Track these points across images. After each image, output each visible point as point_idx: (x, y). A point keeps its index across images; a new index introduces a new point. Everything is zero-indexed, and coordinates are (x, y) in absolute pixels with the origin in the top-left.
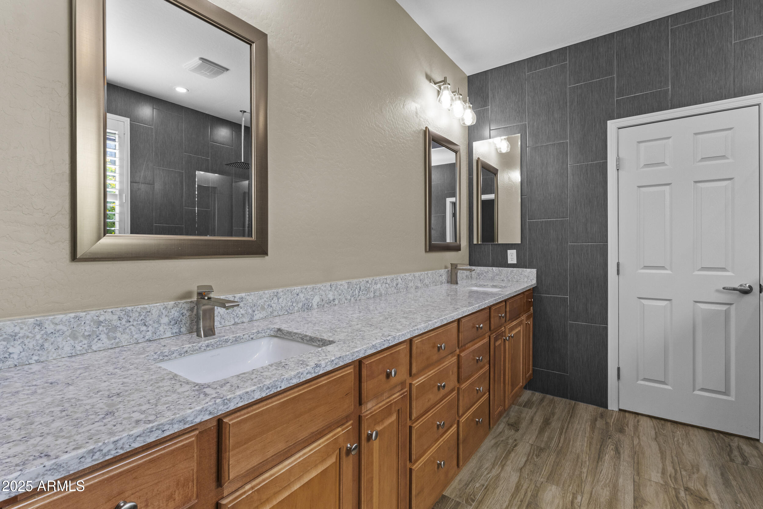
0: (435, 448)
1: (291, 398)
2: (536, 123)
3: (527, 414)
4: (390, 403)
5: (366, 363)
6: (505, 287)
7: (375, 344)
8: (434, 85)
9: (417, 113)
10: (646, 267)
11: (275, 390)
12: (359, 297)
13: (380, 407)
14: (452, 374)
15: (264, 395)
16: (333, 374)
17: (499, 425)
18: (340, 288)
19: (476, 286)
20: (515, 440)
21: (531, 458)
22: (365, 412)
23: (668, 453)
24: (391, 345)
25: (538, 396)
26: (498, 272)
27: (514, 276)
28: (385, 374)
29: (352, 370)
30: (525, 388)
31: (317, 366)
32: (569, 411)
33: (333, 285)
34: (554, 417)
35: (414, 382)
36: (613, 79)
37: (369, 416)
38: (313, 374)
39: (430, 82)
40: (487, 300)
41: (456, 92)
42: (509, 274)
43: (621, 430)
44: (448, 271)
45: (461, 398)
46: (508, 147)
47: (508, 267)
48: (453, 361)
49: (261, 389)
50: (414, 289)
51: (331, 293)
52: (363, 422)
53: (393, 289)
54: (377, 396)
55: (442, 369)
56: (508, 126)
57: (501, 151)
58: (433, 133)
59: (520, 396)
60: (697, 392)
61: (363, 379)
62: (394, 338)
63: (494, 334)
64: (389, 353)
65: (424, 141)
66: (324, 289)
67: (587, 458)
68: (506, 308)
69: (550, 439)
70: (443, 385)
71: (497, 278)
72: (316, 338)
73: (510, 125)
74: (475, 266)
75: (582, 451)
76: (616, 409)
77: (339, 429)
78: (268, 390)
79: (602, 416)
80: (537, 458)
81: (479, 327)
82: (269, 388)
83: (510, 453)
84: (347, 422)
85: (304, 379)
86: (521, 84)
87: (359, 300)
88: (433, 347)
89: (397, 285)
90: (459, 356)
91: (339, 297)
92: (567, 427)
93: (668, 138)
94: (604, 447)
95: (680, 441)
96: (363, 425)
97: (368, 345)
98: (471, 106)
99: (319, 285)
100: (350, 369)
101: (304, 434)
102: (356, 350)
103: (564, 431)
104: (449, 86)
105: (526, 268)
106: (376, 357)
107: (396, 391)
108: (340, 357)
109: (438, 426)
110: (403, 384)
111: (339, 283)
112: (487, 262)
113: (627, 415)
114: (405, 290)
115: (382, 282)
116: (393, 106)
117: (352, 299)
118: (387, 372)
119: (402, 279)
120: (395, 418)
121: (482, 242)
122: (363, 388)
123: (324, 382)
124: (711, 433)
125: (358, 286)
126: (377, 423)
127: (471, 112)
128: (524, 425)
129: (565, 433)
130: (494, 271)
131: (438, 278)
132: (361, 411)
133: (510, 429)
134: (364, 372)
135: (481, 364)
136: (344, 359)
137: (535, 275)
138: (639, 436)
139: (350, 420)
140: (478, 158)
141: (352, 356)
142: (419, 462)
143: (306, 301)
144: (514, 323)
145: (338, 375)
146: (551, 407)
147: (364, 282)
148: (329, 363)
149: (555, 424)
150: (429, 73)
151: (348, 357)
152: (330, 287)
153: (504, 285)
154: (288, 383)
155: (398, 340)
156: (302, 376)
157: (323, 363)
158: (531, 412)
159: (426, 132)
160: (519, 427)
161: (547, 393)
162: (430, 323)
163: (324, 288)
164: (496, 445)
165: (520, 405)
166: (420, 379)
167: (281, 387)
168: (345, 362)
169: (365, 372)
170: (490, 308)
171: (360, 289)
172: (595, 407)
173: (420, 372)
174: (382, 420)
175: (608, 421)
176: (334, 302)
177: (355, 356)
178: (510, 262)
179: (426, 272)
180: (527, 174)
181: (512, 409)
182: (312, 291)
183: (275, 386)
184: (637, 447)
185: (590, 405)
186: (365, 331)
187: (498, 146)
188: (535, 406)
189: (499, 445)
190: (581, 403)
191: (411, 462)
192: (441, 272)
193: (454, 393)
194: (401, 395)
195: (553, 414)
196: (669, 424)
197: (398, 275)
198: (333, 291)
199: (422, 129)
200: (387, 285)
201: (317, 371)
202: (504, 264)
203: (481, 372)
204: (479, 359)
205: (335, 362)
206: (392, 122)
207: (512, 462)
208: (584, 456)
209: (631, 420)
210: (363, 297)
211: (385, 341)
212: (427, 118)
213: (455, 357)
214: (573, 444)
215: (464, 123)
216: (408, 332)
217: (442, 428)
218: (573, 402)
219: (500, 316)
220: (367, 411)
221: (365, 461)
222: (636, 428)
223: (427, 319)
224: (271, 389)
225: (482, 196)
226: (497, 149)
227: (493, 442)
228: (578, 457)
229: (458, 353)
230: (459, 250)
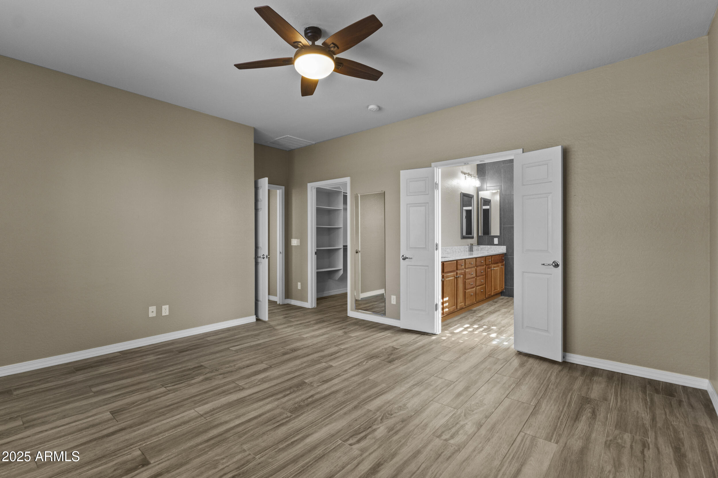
14: (474, 273)
19: (480, 253)
26: (489, 247)
27: (496, 248)
39: (463, 174)
55: (472, 270)
56: (494, 186)
63: (487, 266)
68: (492, 258)
71: (489, 250)
74: (480, 245)
81: (482, 262)
86: (500, 169)
88: (470, 263)
90: (476, 269)
105: (501, 245)
112: (485, 243)
121: (484, 235)
127: (478, 181)
131: (465, 249)
135: (482, 273)
137: (506, 249)
140: (481, 198)
144: (495, 265)
150: (462, 170)
166: (467, 270)
170: (486, 257)
178: (495, 243)
180: (502, 207)
193: (475, 278)
202: (492, 244)
203: (483, 276)
215: (476, 186)
219: (489, 261)
230: (473, 238)
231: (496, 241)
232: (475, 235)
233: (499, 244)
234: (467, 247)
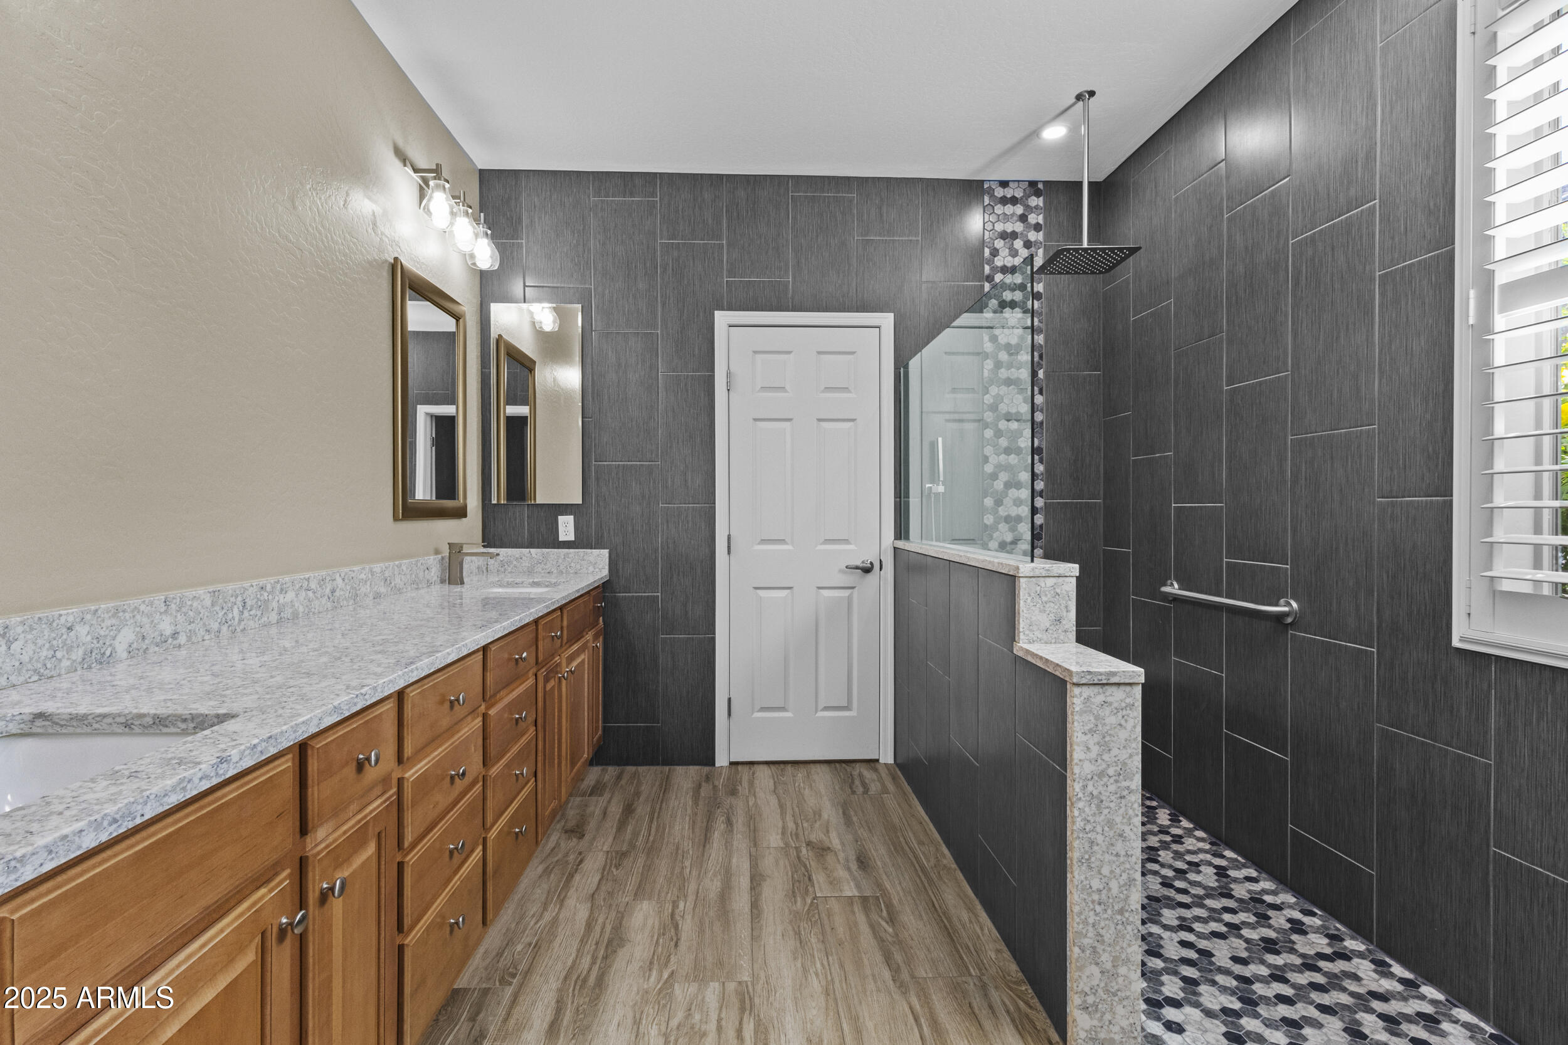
0: (446, 896)
1: (159, 839)
2: (607, 291)
3: (596, 806)
4: (365, 821)
5: (318, 746)
6: (555, 585)
7: (339, 704)
8: (411, 172)
9: (374, 224)
10: (764, 541)
11: (130, 823)
12: (243, 623)
13: (345, 832)
14: (475, 750)
15: (104, 837)
16: (250, 777)
17: (549, 837)
18: (191, 605)
19: (500, 586)
20: (580, 853)
21: (608, 874)
22: (312, 849)
23: (788, 804)
24: (369, 703)
25: (612, 770)
26: (541, 558)
27: (570, 564)
28: (355, 764)
29: (290, 764)
30: (592, 762)
31: (222, 760)
32: (661, 784)
33: (174, 598)
34: (639, 799)
35: (407, 775)
36: (721, 246)
37: (323, 854)
38: (214, 778)
39: (405, 165)
40: (533, 608)
41: (460, 199)
42: (560, 561)
43: (733, 792)
44: (443, 558)
45: (489, 794)
46: (554, 322)
47: (558, 548)
48: (475, 726)
49: (97, 825)
50: (372, 598)
51: (168, 619)
52: (310, 868)
53: (324, 601)
54: (337, 811)
55: (458, 742)
56: (559, 285)
57: (541, 327)
58: (411, 272)
59: (583, 780)
60: (821, 714)
61: (310, 782)
62: (375, 688)
63: (544, 670)
64: (361, 722)
65: (391, 287)
66: (146, 611)
67: (690, 845)
68: (562, 621)
69: (635, 834)
70: (461, 771)
71: (539, 568)
72: (175, 716)
73: (562, 285)
74: (495, 547)
75: (683, 837)
76: (726, 764)
77: (263, 891)
78: (115, 826)
79: (708, 778)
80: (617, 869)
81: (521, 658)
82: (115, 821)
83: (573, 876)
84: (276, 874)
85: (195, 793)
86: (583, 215)
87: (242, 631)
88: (442, 702)
89: (333, 591)
90: (485, 716)
91: (189, 627)
92: (660, 808)
93: (789, 352)
94: (712, 822)
95: (802, 785)
96: (310, 874)
97: (324, 708)
98: (489, 232)
99: (134, 602)
100: (287, 761)
101: (189, 914)
102: (301, 720)
103: (656, 814)
104: (447, 186)
105: (591, 549)
106: (337, 732)
107: (373, 796)
108: (270, 737)
109: (451, 852)
110: (385, 781)
111: (189, 593)
112: (520, 539)
113: (740, 768)
114: (352, 602)
115: (297, 587)
116: (320, 199)
117: (224, 628)
118: (358, 759)
119: (343, 580)
120: (374, 849)
121: (508, 500)
122: (310, 799)
123: (231, 796)
124: (833, 765)
125: (240, 599)
126: (338, 865)
127: (489, 245)
128: (592, 824)
129: (658, 818)
130: (534, 555)
131: (421, 574)
132: (304, 848)
133: (569, 838)
134: (313, 766)
135: (522, 724)
136: (278, 741)
137: (607, 560)
138: (755, 792)
139: (283, 870)
140: (500, 336)
141: (295, 732)
142: (417, 928)
143: (95, 641)
144: (575, 647)
145: (262, 776)
146: (634, 785)
147: (255, 589)
148: (247, 752)
149: (642, 809)
150: (401, 143)
151: (287, 735)
152: (163, 605)
153: (554, 581)
154: (158, 804)
155: (382, 692)
156: (189, 786)
157: (234, 754)
158: (602, 801)
159: (395, 266)
160: (584, 831)
161: (627, 764)
162: (439, 655)
163: (149, 608)
164: (547, 872)
165: (583, 795)
166: (419, 766)
167: (143, 815)
168: (281, 747)
169: (316, 764)
170: (536, 622)
171: (244, 607)
172: (697, 767)
173: (421, 751)
174: (348, 860)
175: (716, 783)
176: (176, 639)
177: (301, 731)
178: (562, 537)
179: (397, 563)
180: (593, 379)
181: (570, 804)
182: (115, 615)
183: (130, 813)
184: (754, 809)
185: (691, 767)
186: (301, 686)
187: (537, 318)
188: (607, 790)
189: (552, 870)
190: (678, 768)
191: (403, 932)
192: (428, 561)
193: (477, 787)
194: (385, 801)
195: (637, 794)
196: (789, 767)
197: (335, 570)
198: (171, 614)
199: (386, 261)
200: (310, 594)
201: (221, 772)
202: (552, 541)
203: (523, 740)
204: (521, 718)
205: (259, 749)
206: (320, 233)
207: (577, 890)
208: (686, 844)
209: (744, 772)
210: (251, 623)
211: (357, 696)
212: (397, 239)
213: (480, 719)
214: (669, 830)
215: (474, 264)
216: (399, 676)
217: (457, 856)
218: (667, 768)
219: (553, 637)
220: (316, 845)
221: (317, 946)
222: (751, 783)
223: (430, 650)
224: (119, 823)
225: (507, 407)
226: (533, 323)
227: (540, 869)
228: (678, 849)
229: (484, 711)
230: (461, 513)
231: (566, 527)
232: (473, 501)
233: (581, 542)
234: (433, 561)
